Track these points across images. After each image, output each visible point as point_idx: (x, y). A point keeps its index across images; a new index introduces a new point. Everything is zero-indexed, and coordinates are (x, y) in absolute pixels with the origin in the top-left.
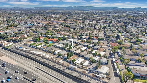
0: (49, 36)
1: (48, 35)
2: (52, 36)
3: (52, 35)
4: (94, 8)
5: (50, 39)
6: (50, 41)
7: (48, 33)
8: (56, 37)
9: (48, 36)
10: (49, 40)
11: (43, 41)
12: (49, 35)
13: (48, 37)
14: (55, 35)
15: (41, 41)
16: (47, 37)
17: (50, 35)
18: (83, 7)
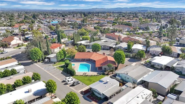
0: (83, 42)
1: (81, 40)
2: (93, 43)
3: (93, 39)
4: (152, 9)
5: (84, 51)
6: (83, 60)
7: (82, 34)
8: (105, 48)
9: (79, 43)
10: (78, 55)
11: (55, 60)
12: (83, 40)
13: (81, 44)
14: (100, 39)
15: (49, 58)
16: (77, 44)
17: (86, 39)
18: (137, 8)
